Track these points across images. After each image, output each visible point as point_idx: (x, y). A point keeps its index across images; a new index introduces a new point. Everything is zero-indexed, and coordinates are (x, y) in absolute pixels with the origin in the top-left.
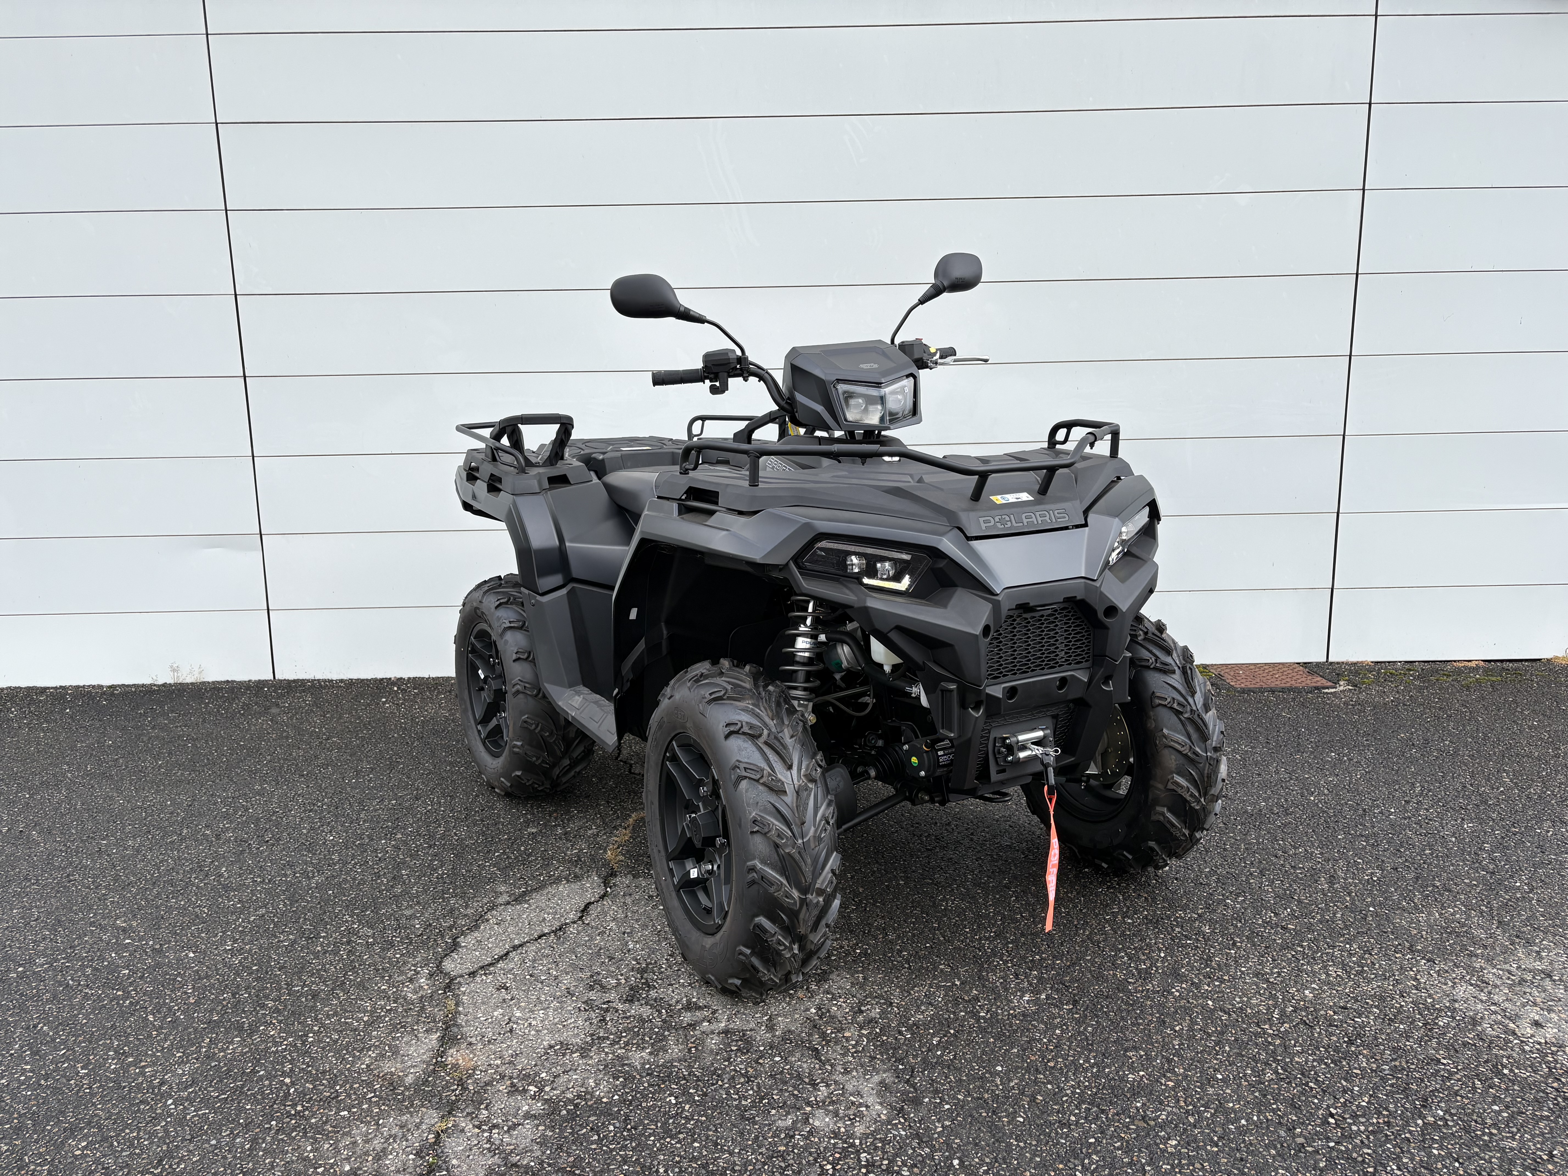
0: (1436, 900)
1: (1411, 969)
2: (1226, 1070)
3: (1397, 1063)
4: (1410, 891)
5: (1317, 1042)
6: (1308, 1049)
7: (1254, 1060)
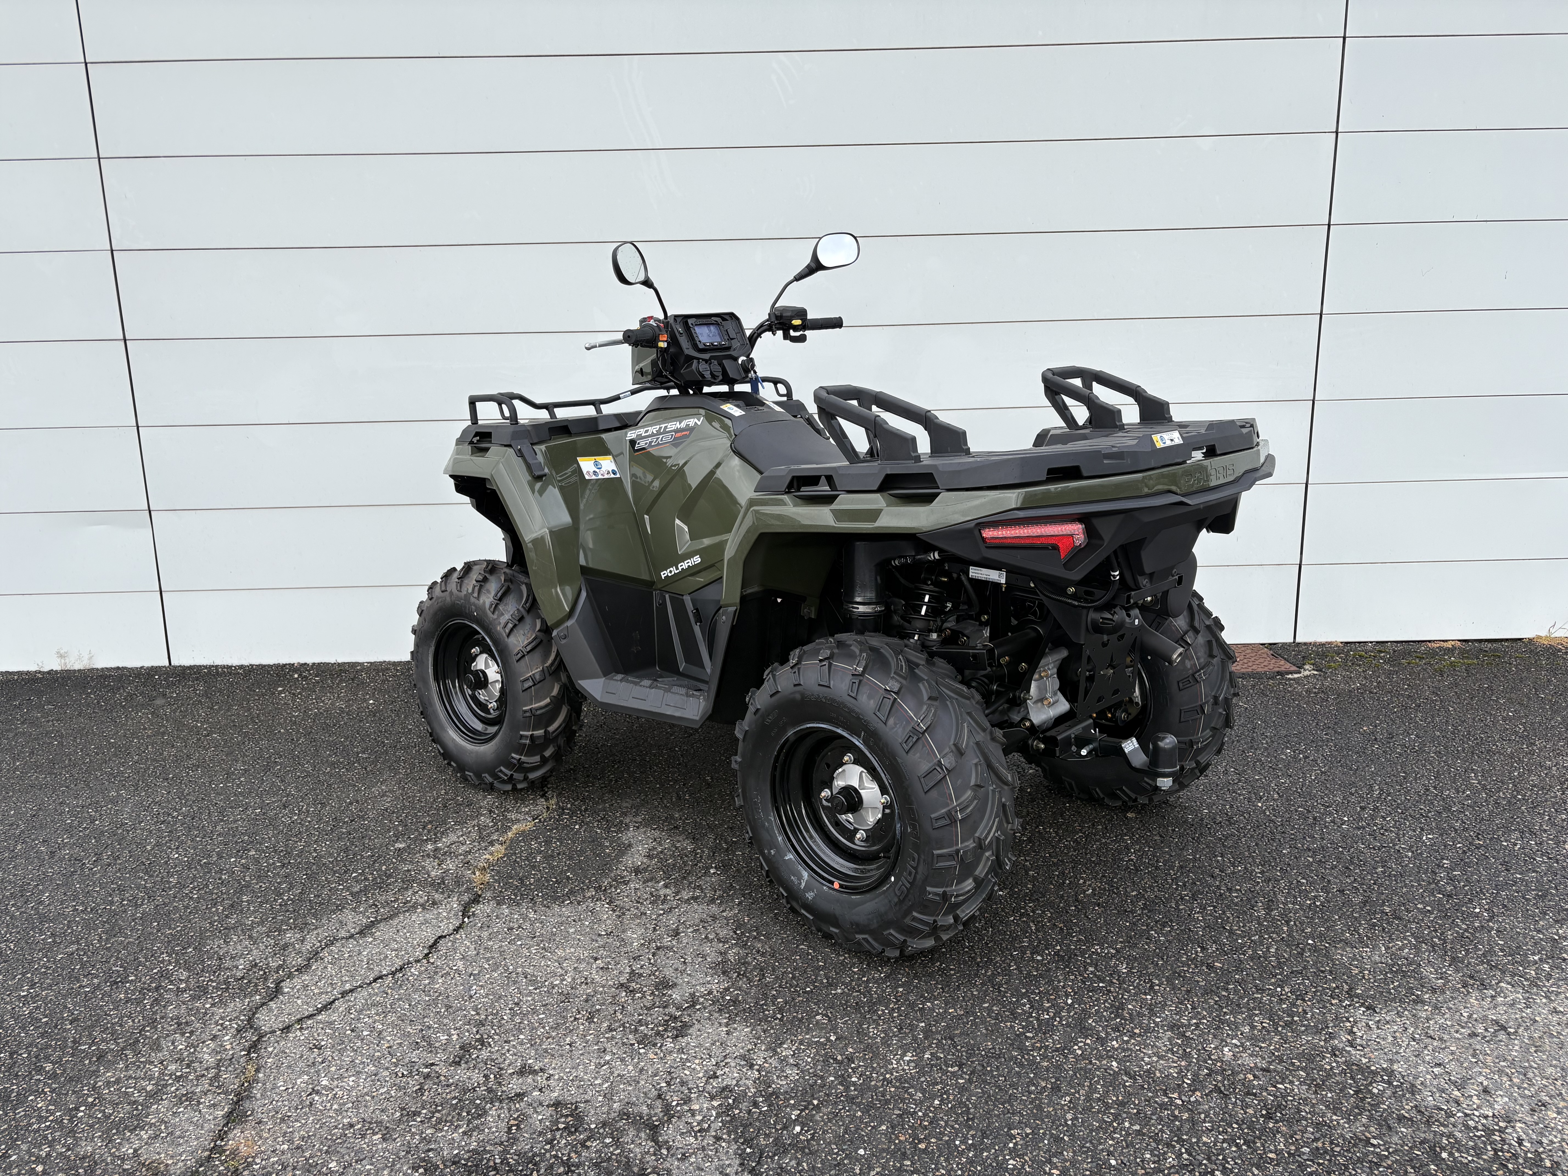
0: (1384, 929)
1: (1348, 1020)
2: (1122, 1153)
3: (1320, 1145)
4: (1356, 918)
5: (1230, 1116)
6: (1220, 1126)
7: (1155, 1141)
